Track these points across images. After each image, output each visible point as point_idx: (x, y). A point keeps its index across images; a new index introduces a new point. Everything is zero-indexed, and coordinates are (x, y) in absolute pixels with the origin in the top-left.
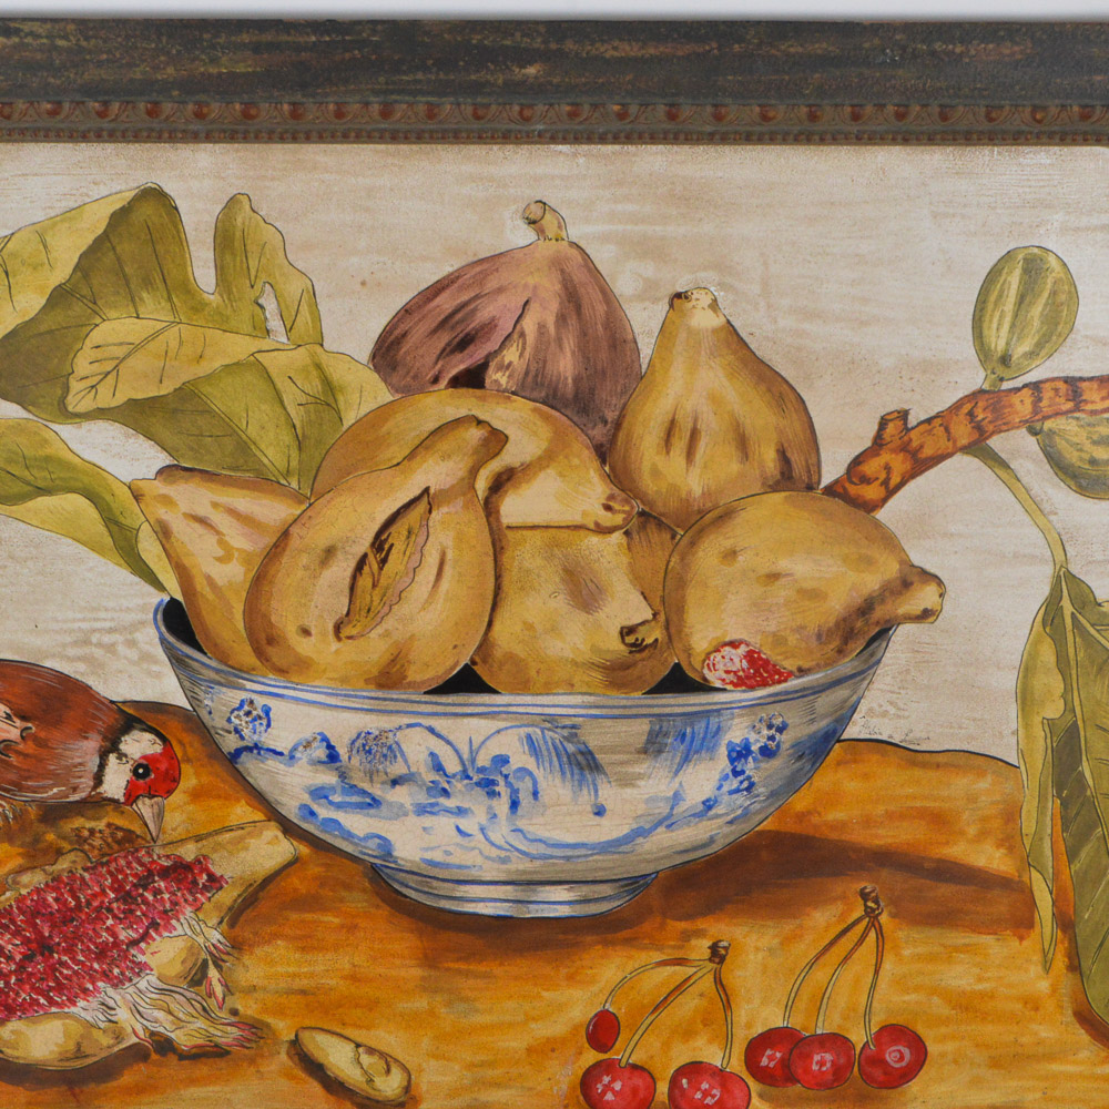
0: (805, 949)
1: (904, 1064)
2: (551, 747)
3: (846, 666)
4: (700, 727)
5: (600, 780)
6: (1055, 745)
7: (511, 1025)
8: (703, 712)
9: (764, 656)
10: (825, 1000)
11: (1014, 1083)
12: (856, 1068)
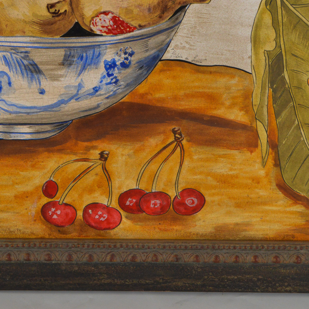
0: (146, 155)
1: (194, 205)
2: (16, 62)
3: (163, 24)
4: (90, 53)
5: (42, 77)
6: (270, 63)
7: (6, 186)
8: (91, 46)
9: (121, 19)
10: (156, 177)
11: (247, 214)
12: (171, 207)
